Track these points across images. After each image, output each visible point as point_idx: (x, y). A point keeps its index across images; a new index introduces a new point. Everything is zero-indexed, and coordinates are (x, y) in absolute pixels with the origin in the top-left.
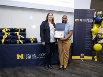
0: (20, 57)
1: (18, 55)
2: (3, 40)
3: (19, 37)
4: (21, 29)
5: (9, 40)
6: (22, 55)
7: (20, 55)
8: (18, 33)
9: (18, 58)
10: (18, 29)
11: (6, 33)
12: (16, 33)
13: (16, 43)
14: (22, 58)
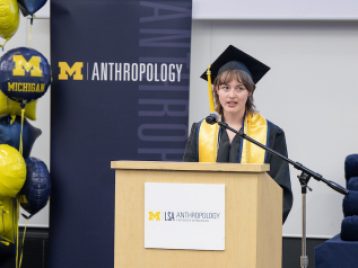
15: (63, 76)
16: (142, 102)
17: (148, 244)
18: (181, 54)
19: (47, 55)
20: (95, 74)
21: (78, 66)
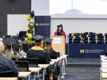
0: (82, 51)
1: (81, 50)
2: (73, 41)
3: (81, 39)
4: (82, 34)
5: (76, 41)
6: (83, 50)
7: (82, 50)
8: (80, 36)
9: (81, 52)
10: (80, 34)
11: (74, 37)
12: (79, 36)
13: (80, 42)
14: (83, 52)
15: (36, 25)
16: (45, 28)
17: (54, 43)
18: (49, 22)
19: (34, 23)
20: (40, 25)
21: (38, 24)
